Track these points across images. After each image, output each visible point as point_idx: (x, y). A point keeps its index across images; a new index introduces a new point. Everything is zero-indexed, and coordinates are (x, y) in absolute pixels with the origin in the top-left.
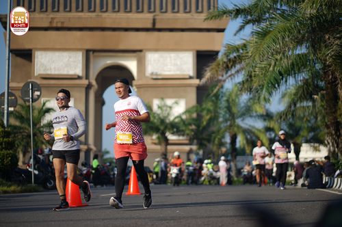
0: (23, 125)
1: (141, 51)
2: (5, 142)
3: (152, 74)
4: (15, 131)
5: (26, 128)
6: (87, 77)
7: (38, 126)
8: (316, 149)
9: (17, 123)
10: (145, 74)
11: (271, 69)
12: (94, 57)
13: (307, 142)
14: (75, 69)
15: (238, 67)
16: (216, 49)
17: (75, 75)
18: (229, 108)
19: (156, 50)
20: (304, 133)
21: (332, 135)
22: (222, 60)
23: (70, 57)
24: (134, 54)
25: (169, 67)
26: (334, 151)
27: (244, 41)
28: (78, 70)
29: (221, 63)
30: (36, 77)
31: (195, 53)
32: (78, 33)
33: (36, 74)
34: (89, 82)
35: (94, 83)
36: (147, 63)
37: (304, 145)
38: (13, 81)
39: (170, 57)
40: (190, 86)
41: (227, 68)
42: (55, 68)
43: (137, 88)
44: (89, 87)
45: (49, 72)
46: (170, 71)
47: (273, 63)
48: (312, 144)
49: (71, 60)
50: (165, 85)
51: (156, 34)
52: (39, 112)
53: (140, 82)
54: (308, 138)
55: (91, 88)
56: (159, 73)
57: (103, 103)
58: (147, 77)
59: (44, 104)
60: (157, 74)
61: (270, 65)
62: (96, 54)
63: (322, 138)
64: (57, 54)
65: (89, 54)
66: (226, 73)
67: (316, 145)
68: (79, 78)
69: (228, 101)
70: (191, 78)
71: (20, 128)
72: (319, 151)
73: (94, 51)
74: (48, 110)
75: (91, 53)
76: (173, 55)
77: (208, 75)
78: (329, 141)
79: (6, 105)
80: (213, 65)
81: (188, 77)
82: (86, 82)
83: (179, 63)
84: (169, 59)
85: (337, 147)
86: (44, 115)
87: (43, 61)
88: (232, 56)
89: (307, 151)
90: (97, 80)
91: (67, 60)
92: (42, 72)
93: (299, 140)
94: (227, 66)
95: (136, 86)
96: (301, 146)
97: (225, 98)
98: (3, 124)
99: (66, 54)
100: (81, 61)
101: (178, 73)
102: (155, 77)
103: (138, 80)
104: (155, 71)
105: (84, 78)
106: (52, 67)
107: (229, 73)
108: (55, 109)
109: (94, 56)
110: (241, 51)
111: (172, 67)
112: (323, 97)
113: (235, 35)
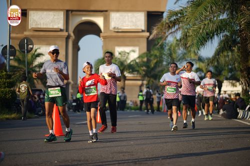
0: (20, 66)
1: (106, 11)
2: (7, 82)
3: (115, 28)
4: (14, 70)
5: (22, 68)
6: (67, 30)
7: (31, 67)
8: (234, 85)
9: (16, 64)
10: (109, 28)
11: (201, 31)
13: (227, 79)
14: (58, 24)
15: (177, 27)
16: (162, 10)
17: (58, 29)
18: (171, 55)
19: (118, 11)
20: (225, 73)
21: (245, 77)
22: (165, 21)
23: (55, 16)
24: (102, 13)
25: (127, 23)
26: (246, 89)
27: (182, 8)
28: (60, 25)
29: (164, 24)
30: (30, 30)
31: (146, 13)
33: (29, 28)
34: (68, 34)
35: (72, 34)
36: (110, 20)
37: (225, 81)
38: (13, 33)
39: (128, 16)
40: (142, 37)
41: (169, 27)
42: (43, 24)
43: (104, 38)
44: (68, 38)
45: (39, 26)
46: (128, 26)
47: (202, 27)
48: (231, 81)
49: (55, 17)
50: (124, 37)
52: (32, 57)
53: (105, 35)
54: (228, 77)
55: (70, 38)
56: (119, 28)
57: (79, 49)
58: (111, 30)
59: (36, 50)
60: (118, 29)
61: (200, 28)
62: (73, 13)
63: (238, 77)
64: (45, 13)
65: (68, 14)
66: (169, 30)
67: (234, 82)
68: (61, 30)
69: (169, 49)
70: (143, 31)
71: (18, 68)
72: (236, 86)
73: (72, 11)
74: (39, 55)
75: (70, 12)
76: (130, 14)
77: (155, 32)
78: (243, 82)
79: (8, 55)
80: (159, 25)
81: (141, 31)
82: (66, 34)
83: (134, 21)
84: (127, 17)
85: (249, 86)
86: (35, 58)
87: (35, 18)
88: (172, 19)
89: (227, 86)
90: (74, 32)
91: (52, 17)
92: (34, 26)
93: (221, 78)
94: (169, 26)
95: (102, 37)
96: (223, 82)
97: (167, 48)
98: (6, 69)
99: (51, 13)
100: (63, 19)
101: (134, 27)
102: (116, 31)
103: (104, 32)
104: (117, 26)
105: (65, 31)
106: (42, 23)
107: (170, 31)
108: (43, 53)
109: (72, 15)
110: (179, 15)
111: (129, 23)
112: (239, 49)
113: (175, 3)
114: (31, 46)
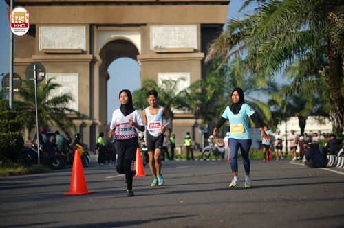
0: (28, 102)
1: (145, 25)
2: (11, 124)
3: (156, 47)
4: (20, 108)
5: (30, 105)
6: (91, 52)
7: (42, 103)
8: (321, 122)
9: (22, 100)
10: (149, 48)
11: (275, 48)
12: (98, 31)
13: (312, 114)
14: (79, 43)
15: (242, 43)
16: (220, 22)
17: (79, 50)
18: (234, 83)
19: (160, 24)
20: (309, 106)
21: (336, 111)
22: (226, 36)
23: (74, 32)
24: (139, 28)
25: (173, 40)
26: (339, 127)
27: (248, 18)
28: (83, 45)
29: (225, 39)
30: (40, 53)
31: (199, 26)
32: (81, 8)
33: (39, 50)
34: (93, 57)
35: (98, 57)
36: (151, 37)
37: (309, 118)
38: (17, 57)
39: (175, 31)
40: (194, 59)
41: (232, 44)
42: (59, 43)
43: (142, 62)
44: (93, 62)
45: (53, 47)
46: (174, 45)
47: (276, 43)
48: (317, 117)
49: (75, 34)
50: (170, 59)
51: (160, 7)
52: (44, 89)
53: (144, 57)
54: (314, 111)
55: (95, 63)
56: (163, 47)
57: (108, 77)
58: (152, 51)
59: (49, 80)
60: (161, 48)
61: (273, 44)
62: (99, 28)
63: (327, 111)
64: (61, 29)
65: (92, 29)
66: (231, 48)
67: (322, 118)
68: (83, 52)
69: (232, 75)
70: (195, 51)
71: (25, 105)
72: (325, 124)
73: (98, 25)
74: (53, 86)
75: (95, 27)
76: (177, 28)
77: (212, 50)
78: (334, 117)
79: (10, 87)
80: (217, 41)
81: (192, 50)
82: (90, 57)
83: (183, 37)
84: (173, 33)
85: (342, 123)
86: (48, 91)
87: (46, 36)
88: (236, 32)
89: (312, 124)
90: (101, 54)
91: (70, 34)
92: (46, 47)
93: (304, 114)
94: (231, 42)
95: (140, 60)
96: (307, 119)
97: (230, 73)
98: (8, 105)
99: (69, 29)
100: (85, 36)
101: (183, 46)
102: (159, 51)
103: (142, 54)
104: (159, 45)
105: (88, 53)
106: (56, 42)
107: (233, 50)
108: (59, 84)
110: (245, 28)
111: (176, 41)
112: (327, 73)
113: (240, 11)
114: (42, 74)
